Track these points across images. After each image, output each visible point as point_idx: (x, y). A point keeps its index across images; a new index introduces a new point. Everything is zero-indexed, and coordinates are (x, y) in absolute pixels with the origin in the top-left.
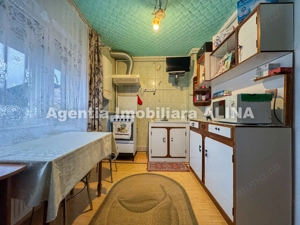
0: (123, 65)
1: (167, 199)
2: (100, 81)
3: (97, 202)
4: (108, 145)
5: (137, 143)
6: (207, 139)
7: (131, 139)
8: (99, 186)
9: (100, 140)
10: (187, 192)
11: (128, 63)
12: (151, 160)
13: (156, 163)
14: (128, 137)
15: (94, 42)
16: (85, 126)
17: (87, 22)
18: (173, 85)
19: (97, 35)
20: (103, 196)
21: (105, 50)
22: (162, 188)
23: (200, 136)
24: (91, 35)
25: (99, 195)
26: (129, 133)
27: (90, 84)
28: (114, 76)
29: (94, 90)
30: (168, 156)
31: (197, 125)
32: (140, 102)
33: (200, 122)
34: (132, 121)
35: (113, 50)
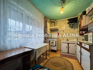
0: (53, 24)
1: (65, 66)
2: (47, 30)
3: (45, 61)
4: (48, 47)
5: (58, 47)
6: (82, 48)
7: (55, 46)
8: (46, 57)
9: (46, 46)
10: (73, 66)
11: (55, 23)
12: (62, 53)
13: (64, 55)
14: (54, 45)
15: (45, 19)
16: (43, 42)
17: (43, 15)
18: (71, 28)
19: (46, 17)
20: (47, 60)
21: (48, 21)
22: (64, 62)
23: (80, 47)
24: (44, 18)
25: (46, 60)
26: (55, 44)
27: (44, 31)
28: (51, 27)
29: (45, 32)
30: (68, 53)
31: (79, 43)
32: (58, 34)
33: (80, 42)
34: (56, 40)
35: (50, 20)
